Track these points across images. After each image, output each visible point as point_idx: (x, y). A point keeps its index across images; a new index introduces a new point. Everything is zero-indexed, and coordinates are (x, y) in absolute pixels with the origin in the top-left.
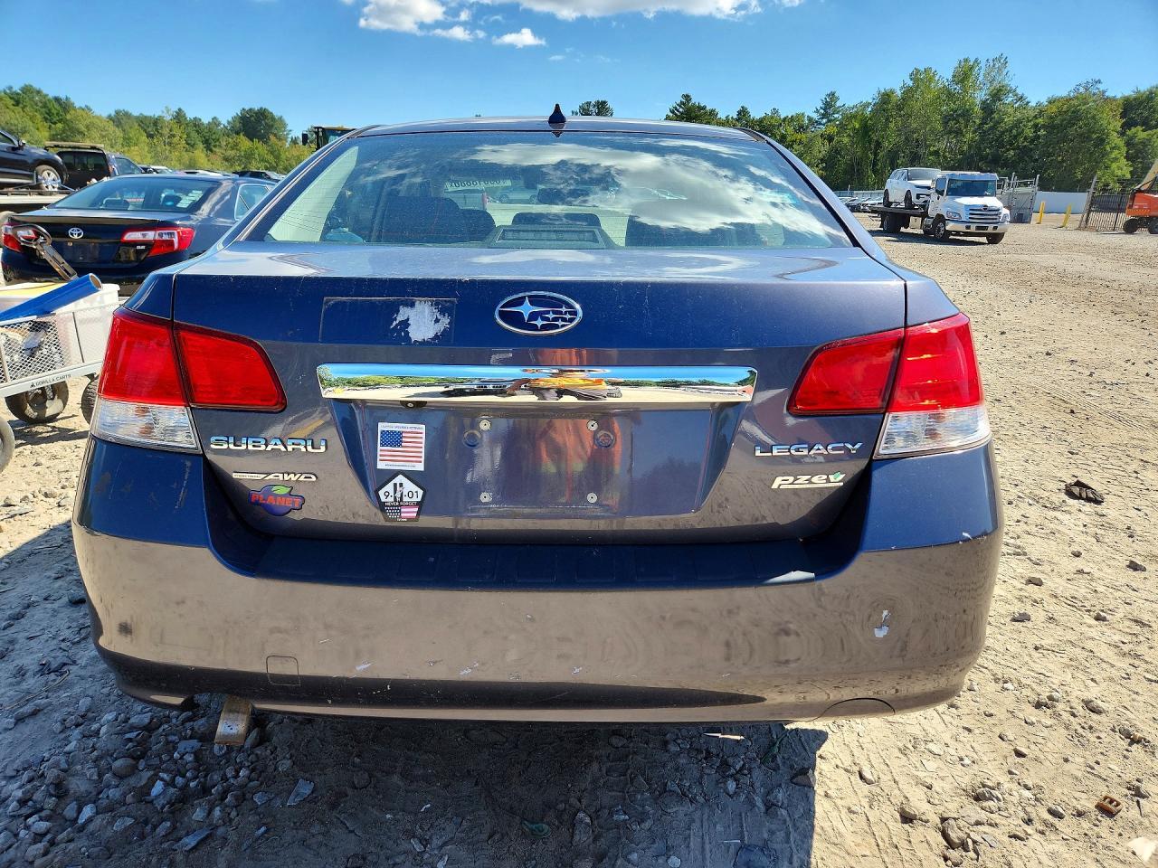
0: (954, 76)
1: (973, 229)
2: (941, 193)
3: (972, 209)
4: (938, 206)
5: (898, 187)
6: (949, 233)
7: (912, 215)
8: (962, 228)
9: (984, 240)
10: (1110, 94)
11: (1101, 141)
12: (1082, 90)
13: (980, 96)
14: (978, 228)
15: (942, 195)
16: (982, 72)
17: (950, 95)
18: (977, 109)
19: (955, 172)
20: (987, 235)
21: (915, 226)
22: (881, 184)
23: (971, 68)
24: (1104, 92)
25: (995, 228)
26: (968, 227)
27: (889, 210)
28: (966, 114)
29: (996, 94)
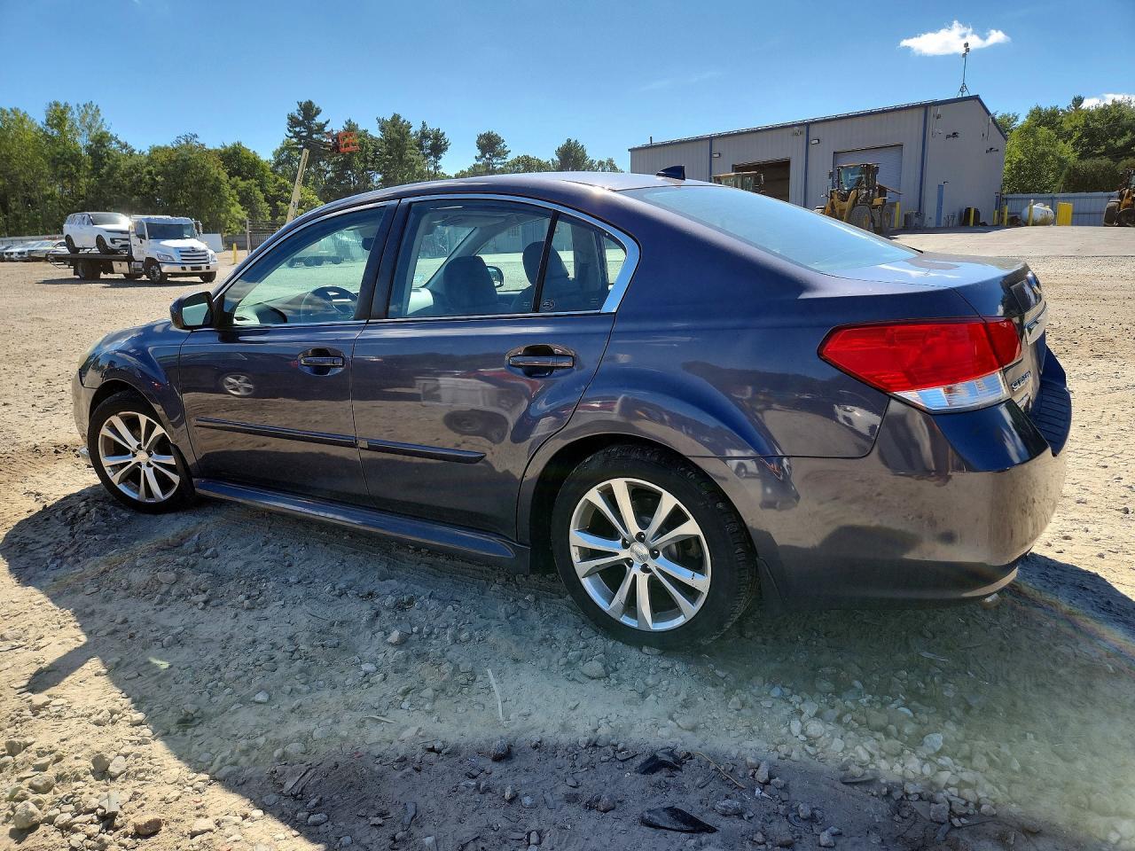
0: (47, 121)
1: (188, 269)
2: (142, 237)
3: (181, 251)
4: (144, 250)
5: (83, 232)
6: (164, 275)
7: (114, 260)
8: (177, 269)
9: (198, 279)
10: (209, 146)
11: (216, 189)
12: (183, 142)
13: (83, 141)
14: (193, 268)
15: (145, 238)
16: (76, 116)
17: (51, 140)
18: (83, 152)
19: (150, 216)
20: (201, 275)
21: (121, 269)
22: (59, 229)
23: (63, 112)
24: (203, 145)
25: (208, 268)
26: (184, 268)
27: (75, 256)
28: (75, 158)
29: (99, 140)
